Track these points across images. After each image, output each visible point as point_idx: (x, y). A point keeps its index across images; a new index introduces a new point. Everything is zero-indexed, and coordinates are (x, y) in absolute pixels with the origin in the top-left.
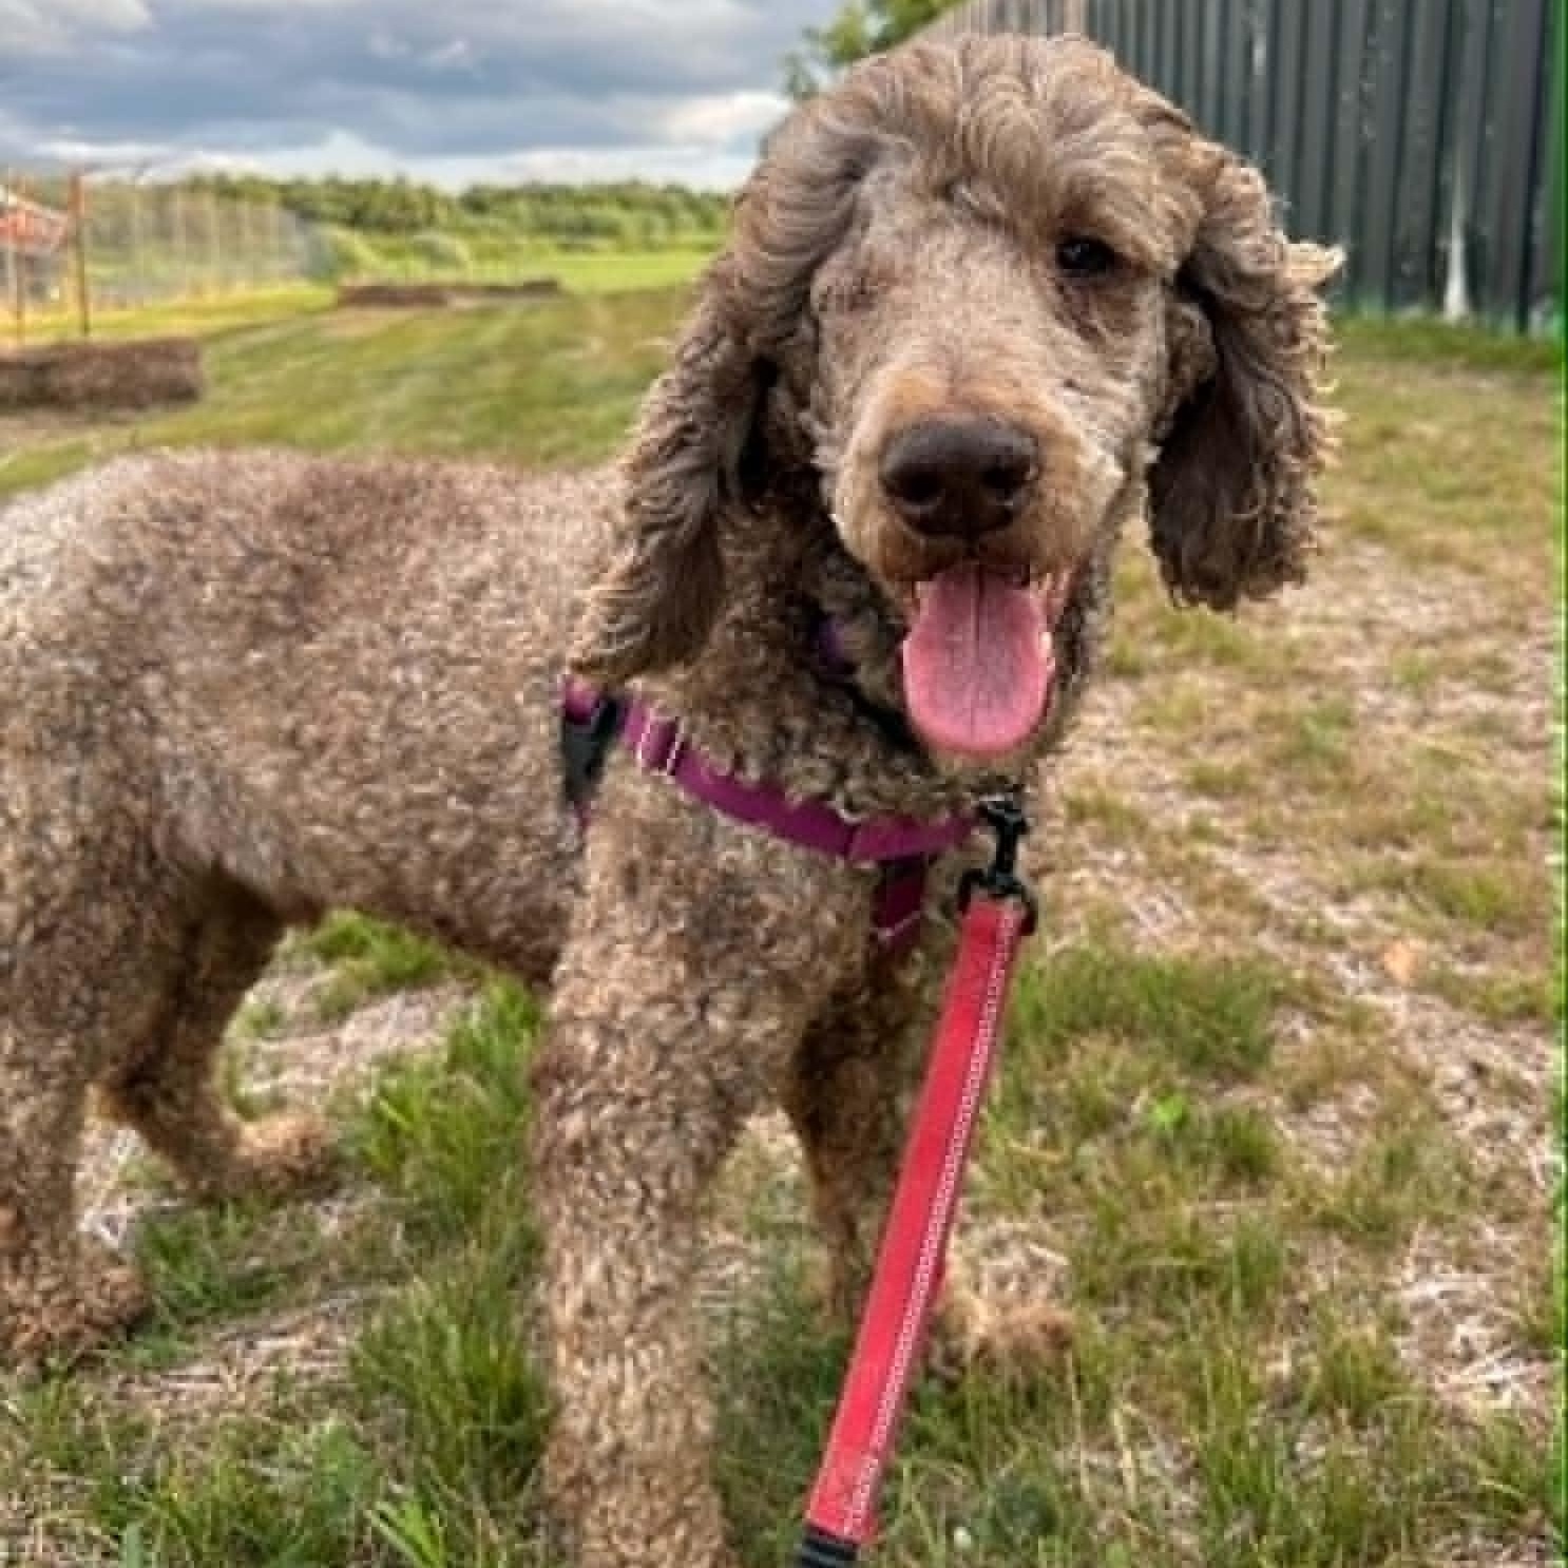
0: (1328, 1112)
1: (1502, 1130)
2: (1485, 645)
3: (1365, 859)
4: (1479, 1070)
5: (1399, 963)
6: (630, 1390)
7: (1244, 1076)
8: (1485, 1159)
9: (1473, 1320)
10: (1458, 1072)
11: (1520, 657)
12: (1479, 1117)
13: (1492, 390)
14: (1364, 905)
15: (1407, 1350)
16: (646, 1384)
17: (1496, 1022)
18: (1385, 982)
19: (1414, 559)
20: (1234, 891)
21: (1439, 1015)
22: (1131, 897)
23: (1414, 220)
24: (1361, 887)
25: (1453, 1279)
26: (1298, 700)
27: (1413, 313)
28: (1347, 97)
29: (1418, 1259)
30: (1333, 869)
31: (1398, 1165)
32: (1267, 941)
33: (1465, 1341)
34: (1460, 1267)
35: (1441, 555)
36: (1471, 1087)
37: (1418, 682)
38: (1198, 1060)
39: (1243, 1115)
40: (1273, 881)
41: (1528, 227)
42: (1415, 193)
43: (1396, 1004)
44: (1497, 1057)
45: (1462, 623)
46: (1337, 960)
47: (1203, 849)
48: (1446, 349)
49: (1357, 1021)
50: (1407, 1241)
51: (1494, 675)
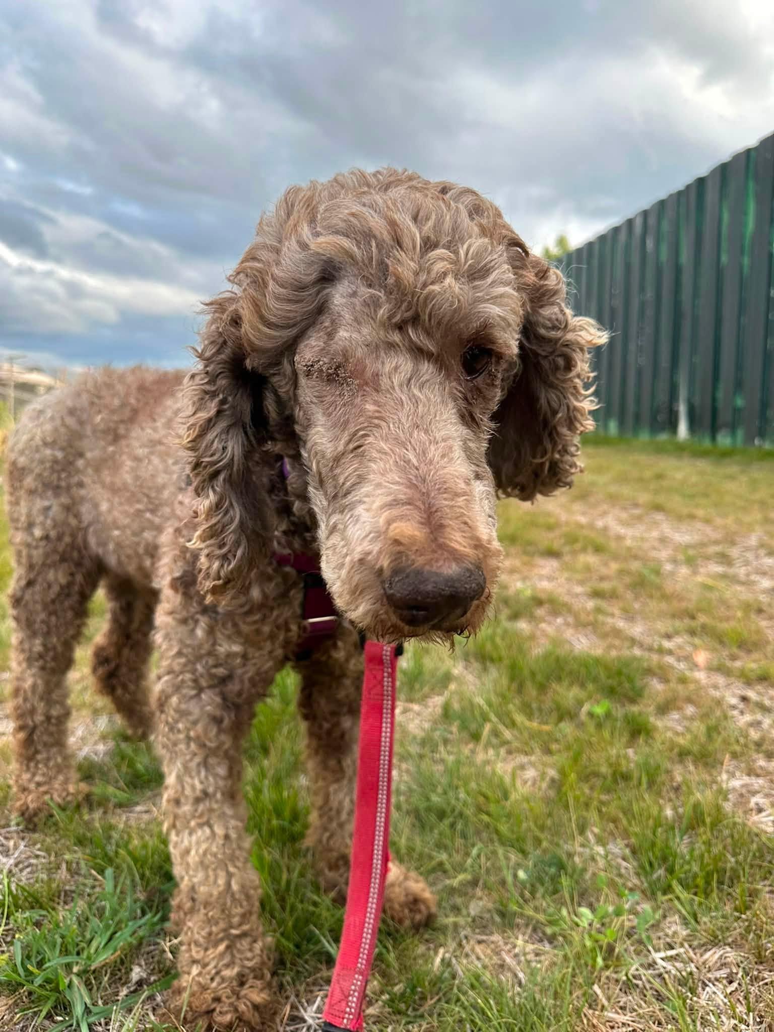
0: (675, 715)
1: (759, 723)
2: (717, 549)
3: (678, 623)
4: (744, 699)
5: (702, 657)
7: (633, 701)
8: (754, 735)
9: (758, 795)
10: (734, 701)
11: (734, 552)
12: (748, 718)
13: (703, 464)
14: (679, 640)
15: (728, 807)
17: (749, 683)
18: (695, 666)
19: (680, 518)
20: (617, 633)
21: (721, 680)
22: (569, 633)
23: (662, 397)
24: (677, 633)
25: (746, 779)
26: (635, 566)
27: (663, 437)
28: (631, 347)
29: (728, 772)
30: (662, 626)
31: (712, 731)
32: (637, 652)
33: (757, 804)
34: (749, 775)
35: (692, 517)
36: (741, 706)
37: (690, 562)
38: (611, 692)
39: (637, 713)
40: (637, 630)
41: (714, 399)
42: (663, 386)
43: (701, 676)
44: (752, 694)
45: (706, 540)
46: (670, 660)
47: (601, 618)
48: (680, 450)
49: (683, 680)
50: (722, 764)
51: (724, 559)
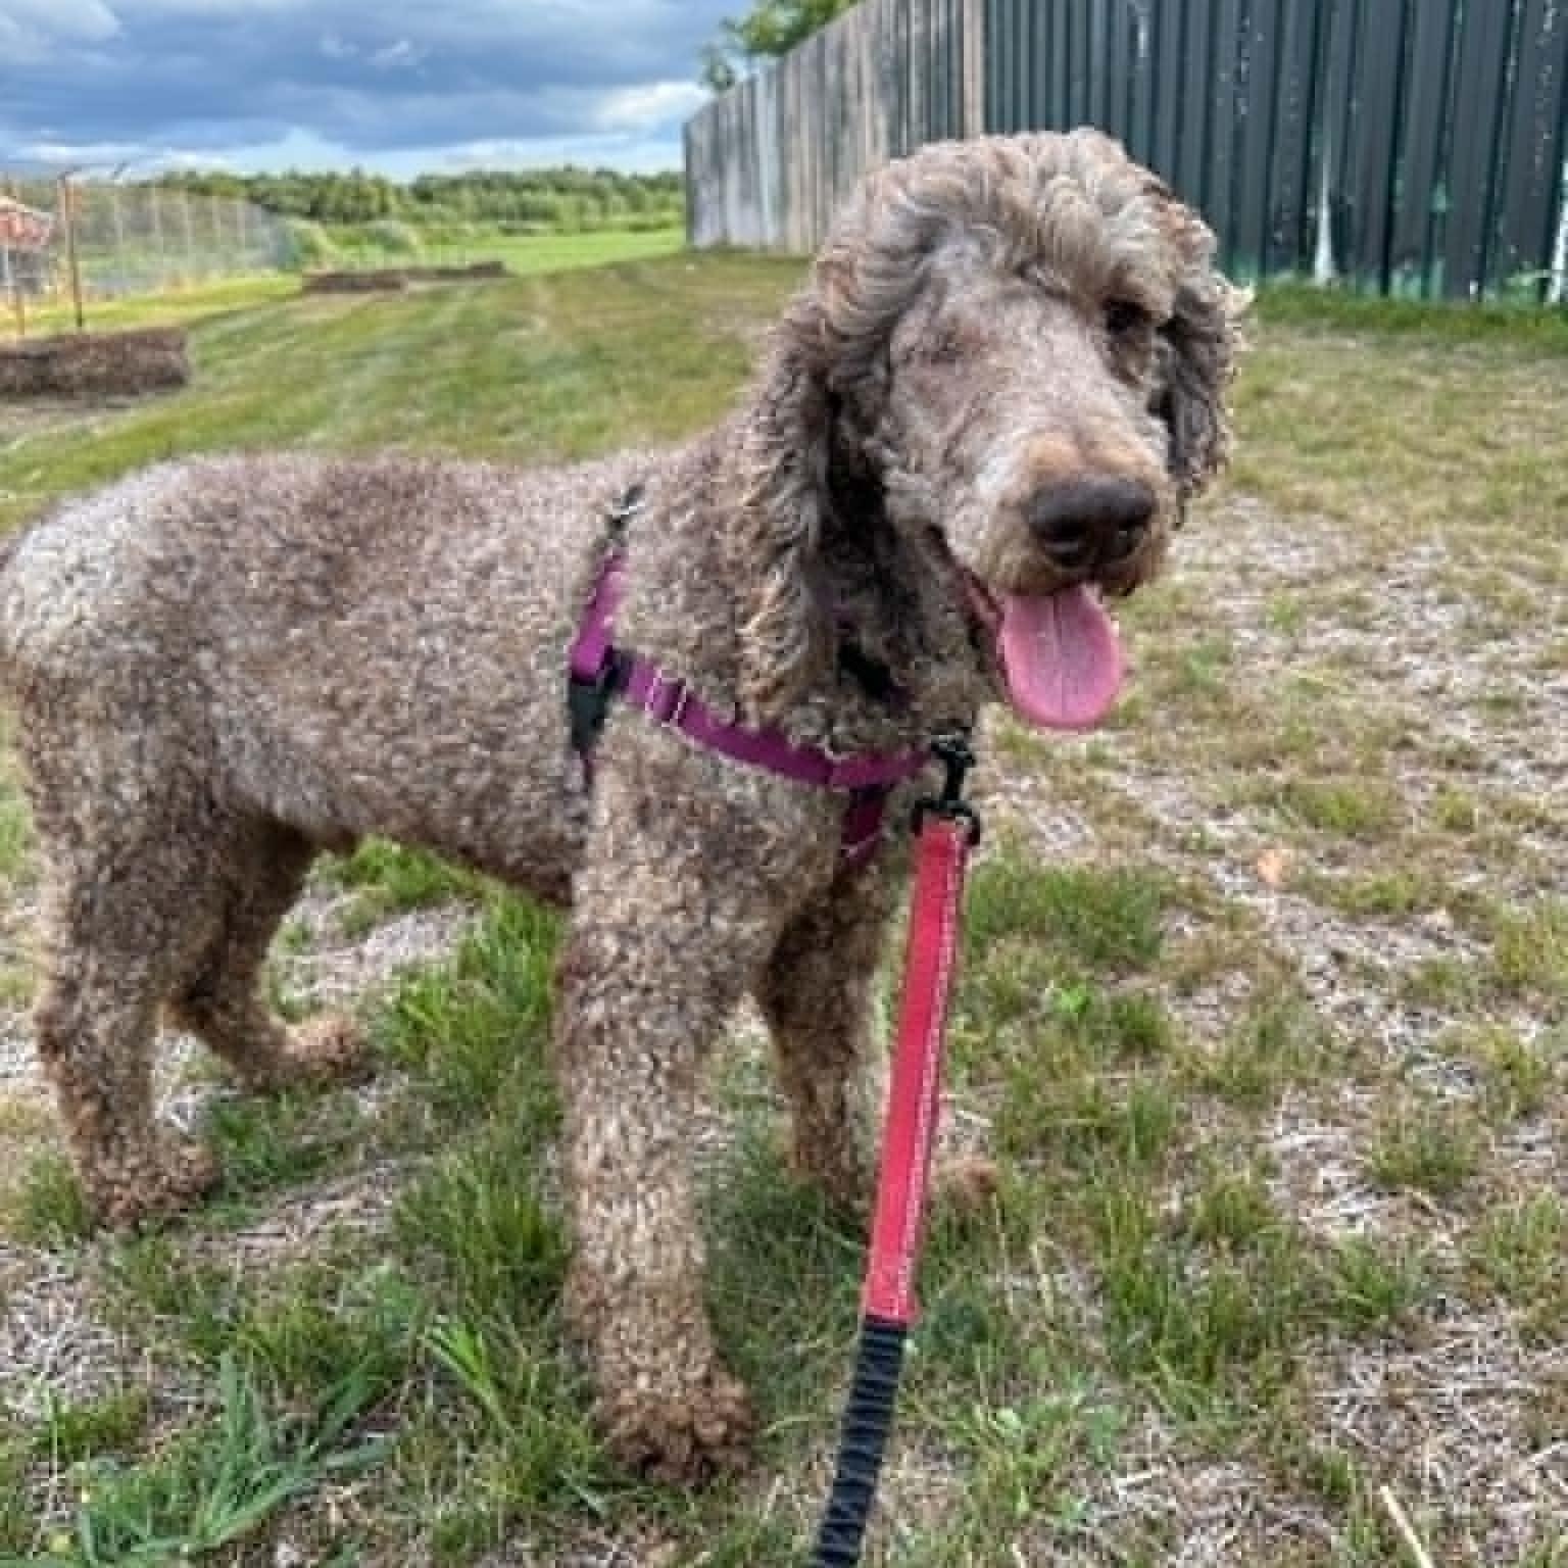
0: (1209, 995)
1: (1360, 1007)
2: (1348, 586)
3: (1242, 779)
4: (1339, 957)
5: (1271, 868)
6: (641, 1226)
7: (1137, 968)
8: (1344, 1032)
9: (1334, 1164)
10: (1322, 959)
11: (1379, 596)
12: (1339, 997)
13: (1356, 348)
14: (1239, 819)
15: (1278, 1190)
16: (654, 1220)
17: (1354, 917)
18: (1259, 884)
19: (1285, 509)
20: (1127, 810)
21: (1304, 911)
22: (1038, 817)
23: (1285, 191)
24: (1238, 804)
25: (1317, 1132)
26: (1183, 639)
27: (1286, 277)
28: (1224, 76)
29: (1286, 1116)
30: (1214, 788)
31: (1269, 1038)
32: (1156, 852)
33: (1327, 1182)
34: (1322, 1122)
35: (1309, 505)
36: (1332, 972)
37: (1289, 621)
38: (1097, 954)
39: (1137, 999)
40: (1162, 801)
41: (1390, 196)
42: (1287, 165)
43: (1267, 903)
44: (1355, 946)
45: (1328, 566)
46: (1217, 868)
47: (1100, 774)
49: (1233, 919)
50: (1278, 1102)
51: (1356, 613)
